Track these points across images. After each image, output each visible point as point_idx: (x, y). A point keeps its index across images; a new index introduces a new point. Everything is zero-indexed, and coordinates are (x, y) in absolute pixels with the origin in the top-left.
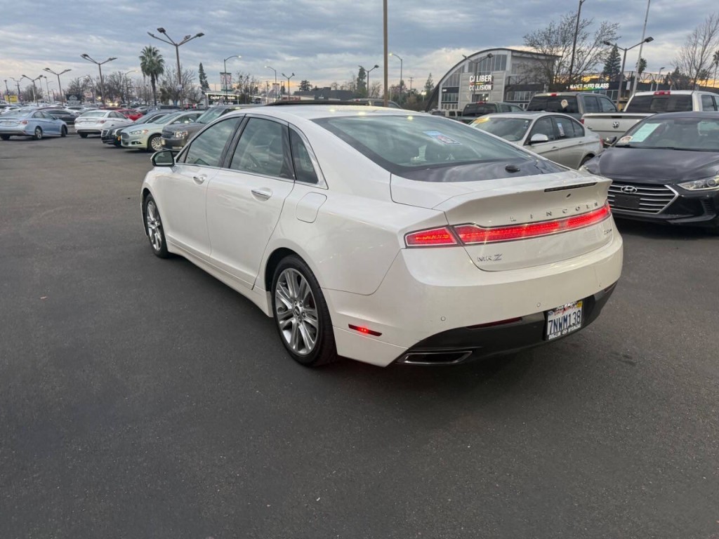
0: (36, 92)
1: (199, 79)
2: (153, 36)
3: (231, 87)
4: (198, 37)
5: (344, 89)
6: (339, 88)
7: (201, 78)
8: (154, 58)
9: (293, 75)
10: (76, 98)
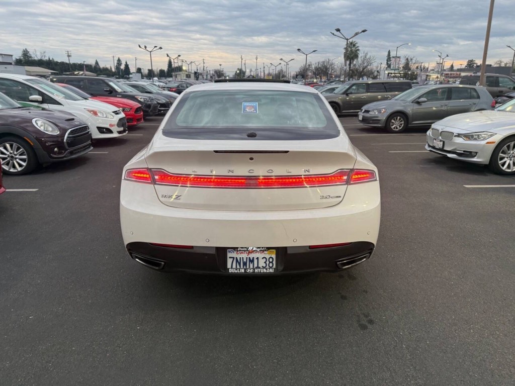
0: (282, 73)
1: (386, 62)
2: (333, 34)
3: (398, 67)
4: (363, 33)
5: (508, 65)
6: (503, 65)
7: (387, 61)
8: (353, 49)
9: (447, 56)
10: (301, 77)
